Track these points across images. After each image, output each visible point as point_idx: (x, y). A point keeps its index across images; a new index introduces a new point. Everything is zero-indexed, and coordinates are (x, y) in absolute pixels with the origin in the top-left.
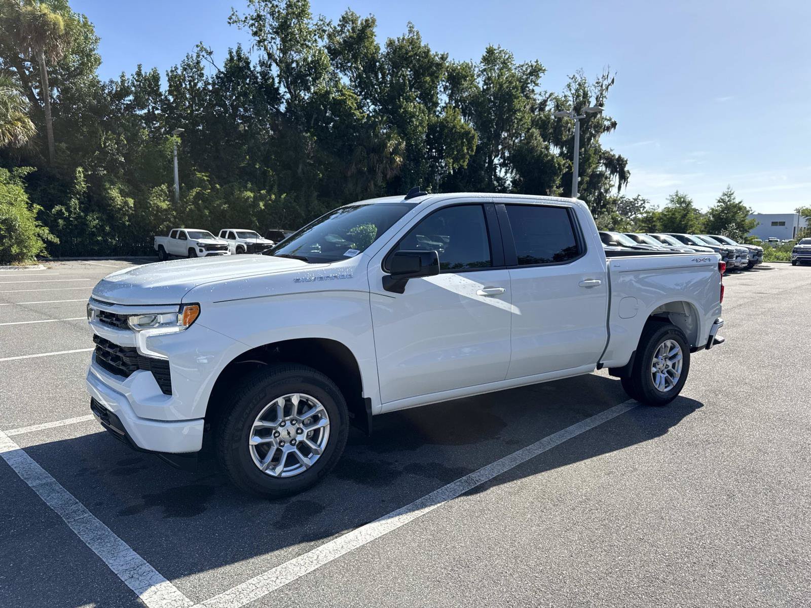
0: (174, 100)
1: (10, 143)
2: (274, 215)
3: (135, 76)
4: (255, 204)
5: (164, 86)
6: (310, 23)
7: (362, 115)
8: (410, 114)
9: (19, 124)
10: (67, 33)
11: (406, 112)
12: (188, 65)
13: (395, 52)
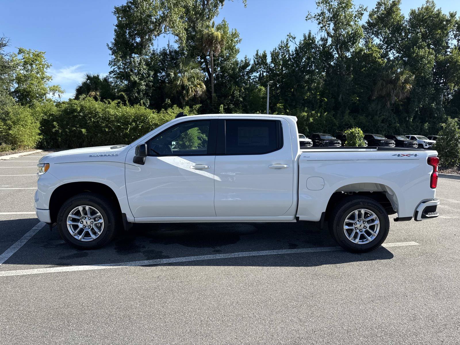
0: (274, 66)
1: (195, 95)
2: (319, 125)
3: (255, 57)
4: (308, 119)
5: (269, 60)
6: (353, 10)
7: (383, 61)
8: (421, 56)
9: (199, 86)
10: (222, 40)
11: (417, 55)
12: (282, 46)
13: (415, 17)
